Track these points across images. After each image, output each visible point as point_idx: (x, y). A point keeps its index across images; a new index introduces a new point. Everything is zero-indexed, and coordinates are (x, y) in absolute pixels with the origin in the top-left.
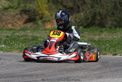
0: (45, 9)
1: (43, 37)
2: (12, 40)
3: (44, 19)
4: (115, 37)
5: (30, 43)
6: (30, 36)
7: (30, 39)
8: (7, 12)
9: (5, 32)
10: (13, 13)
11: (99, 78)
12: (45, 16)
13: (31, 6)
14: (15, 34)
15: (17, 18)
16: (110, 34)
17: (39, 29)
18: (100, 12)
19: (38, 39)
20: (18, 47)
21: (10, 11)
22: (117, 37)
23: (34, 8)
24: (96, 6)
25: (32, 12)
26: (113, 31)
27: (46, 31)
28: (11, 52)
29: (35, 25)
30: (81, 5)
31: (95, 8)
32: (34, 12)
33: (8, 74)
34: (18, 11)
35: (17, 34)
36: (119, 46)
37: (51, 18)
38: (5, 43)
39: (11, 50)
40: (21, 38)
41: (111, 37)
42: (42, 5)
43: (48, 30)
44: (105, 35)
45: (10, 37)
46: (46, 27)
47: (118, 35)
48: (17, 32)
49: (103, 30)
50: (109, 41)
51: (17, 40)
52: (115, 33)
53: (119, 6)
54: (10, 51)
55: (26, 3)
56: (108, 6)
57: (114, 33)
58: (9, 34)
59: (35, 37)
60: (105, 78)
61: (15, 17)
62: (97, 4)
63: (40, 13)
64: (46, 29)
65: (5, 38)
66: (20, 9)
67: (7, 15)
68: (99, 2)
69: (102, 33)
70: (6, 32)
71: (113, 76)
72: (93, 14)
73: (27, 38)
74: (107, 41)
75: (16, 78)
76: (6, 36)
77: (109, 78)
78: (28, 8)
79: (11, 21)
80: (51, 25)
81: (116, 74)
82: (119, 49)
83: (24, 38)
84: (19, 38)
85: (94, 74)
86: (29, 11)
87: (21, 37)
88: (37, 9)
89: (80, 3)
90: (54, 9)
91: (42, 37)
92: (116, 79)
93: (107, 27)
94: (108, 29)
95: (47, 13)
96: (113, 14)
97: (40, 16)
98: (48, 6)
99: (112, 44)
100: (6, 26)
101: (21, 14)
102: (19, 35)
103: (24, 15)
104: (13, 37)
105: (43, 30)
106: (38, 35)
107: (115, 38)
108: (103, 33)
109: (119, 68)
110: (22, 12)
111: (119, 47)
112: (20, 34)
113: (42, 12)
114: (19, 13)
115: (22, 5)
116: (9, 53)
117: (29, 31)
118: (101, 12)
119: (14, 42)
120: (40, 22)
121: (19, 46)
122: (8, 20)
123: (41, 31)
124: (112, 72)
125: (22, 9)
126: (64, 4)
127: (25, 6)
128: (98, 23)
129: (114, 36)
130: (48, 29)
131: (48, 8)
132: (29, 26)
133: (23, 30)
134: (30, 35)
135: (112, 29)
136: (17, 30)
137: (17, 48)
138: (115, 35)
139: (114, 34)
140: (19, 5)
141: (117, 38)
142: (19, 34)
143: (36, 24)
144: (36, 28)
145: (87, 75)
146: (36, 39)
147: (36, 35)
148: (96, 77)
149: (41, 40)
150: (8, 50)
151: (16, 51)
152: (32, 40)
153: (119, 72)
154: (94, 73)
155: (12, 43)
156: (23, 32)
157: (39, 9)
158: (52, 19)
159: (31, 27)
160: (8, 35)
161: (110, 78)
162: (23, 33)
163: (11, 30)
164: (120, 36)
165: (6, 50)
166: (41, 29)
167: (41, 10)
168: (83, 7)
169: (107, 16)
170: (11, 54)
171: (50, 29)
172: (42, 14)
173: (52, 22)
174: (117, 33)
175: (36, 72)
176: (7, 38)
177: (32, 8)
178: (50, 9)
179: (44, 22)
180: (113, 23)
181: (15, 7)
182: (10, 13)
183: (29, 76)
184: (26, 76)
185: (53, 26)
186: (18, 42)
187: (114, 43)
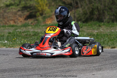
2: (15, 35)
3: (44, 15)
4: (112, 31)
5: (31, 39)
6: (31, 32)
7: (32, 35)
8: (9, 9)
9: (7, 29)
10: (14, 11)
12: (45, 12)
13: (32, 3)
14: (17, 30)
15: (18, 15)
16: (108, 28)
17: (40, 26)
19: (39, 35)
21: (12, 8)
23: (34, 5)
26: (110, 25)
27: (46, 27)
28: (14, 48)
29: (36, 22)
30: (80, 1)
31: (93, 4)
34: (18, 8)
35: (19, 30)
37: (51, 14)
38: (8, 39)
40: (22, 34)
41: (109, 31)
45: (13, 33)
47: (116, 29)
48: (19, 28)
49: (101, 25)
50: (107, 35)
51: (19, 37)
52: (113, 27)
53: (116, 1)
54: (13, 46)
56: (105, 1)
57: (111, 27)
58: (11, 30)
59: (36, 32)
60: (104, 70)
61: (16, 14)
64: (47, 24)
65: (7, 35)
66: (21, 6)
67: (9, 12)
69: (100, 27)
70: (9, 29)
71: (112, 68)
72: (91, 9)
73: (29, 34)
74: (105, 34)
75: (20, 72)
76: (8, 33)
78: (28, 5)
79: (13, 18)
80: (51, 20)
81: (115, 66)
83: (26, 34)
84: (21, 34)
85: (94, 67)
87: (23, 32)
90: (53, 6)
91: (43, 32)
92: (115, 71)
93: (104, 21)
94: (106, 23)
96: (111, 9)
97: (41, 12)
99: (110, 38)
100: (8, 23)
102: (21, 31)
104: (15, 33)
105: (43, 26)
106: (39, 31)
107: (113, 32)
108: (102, 28)
115: (23, 3)
116: (12, 49)
117: (30, 27)
118: (99, 8)
119: (17, 38)
120: (40, 18)
121: (21, 42)
122: (10, 17)
123: (42, 27)
124: (111, 64)
125: (23, 6)
127: (26, 3)
128: (96, 18)
129: (112, 29)
130: (49, 24)
131: (48, 5)
132: (30, 22)
133: (25, 26)
134: (31, 31)
135: (110, 23)
136: (19, 26)
137: (19, 44)
138: (113, 29)
139: (112, 28)
141: (115, 32)
142: (21, 30)
143: (37, 20)
144: (37, 24)
145: (88, 67)
146: (37, 34)
147: (37, 31)
148: (96, 69)
150: (10, 45)
151: (18, 46)
152: (33, 35)
154: (94, 66)
155: (14, 39)
156: (25, 28)
159: (32, 23)
160: (10, 31)
161: (109, 70)
162: (24, 29)
163: (13, 26)
168: (81, 3)
169: (104, 11)
170: (14, 49)
172: (42, 10)
173: (52, 18)
174: (115, 27)
176: (9, 35)
177: (32, 5)
178: (50, 6)
179: (44, 18)
180: (111, 17)
182: (11, 11)
183: (32, 70)
184: (29, 70)
185: (53, 22)
186: (20, 38)
187: (112, 37)
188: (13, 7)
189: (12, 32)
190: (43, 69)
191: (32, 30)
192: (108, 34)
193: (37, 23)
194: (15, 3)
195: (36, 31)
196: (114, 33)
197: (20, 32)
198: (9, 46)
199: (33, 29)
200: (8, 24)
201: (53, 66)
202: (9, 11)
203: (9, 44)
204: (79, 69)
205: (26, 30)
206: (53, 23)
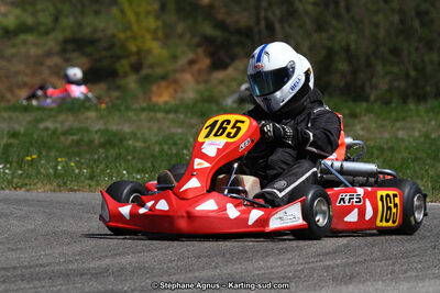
0: (148, 37)
1: (143, 134)
2: (32, 145)
3: (145, 71)
4: (401, 134)
5: (96, 157)
6: (96, 132)
7: (96, 142)
8: (14, 46)
9: (5, 119)
10: (33, 51)
11: (346, 283)
12: (150, 60)
13: (100, 23)
14: (42, 126)
15: (49, 67)
16: (384, 123)
17: (128, 109)
18: (348, 45)
19: (125, 143)
20: (51, 171)
21: (25, 42)
22: (410, 136)
23: (109, 32)
24: (334, 23)
25: (104, 44)
26: (394, 114)
27: (152, 114)
28: (27, 190)
29: (116, 94)
30: (281, 21)
31: (332, 31)
32: (111, 46)
33: (14, 268)
34: (51, 42)
35: (49, 124)
36: (417, 168)
37: (171, 67)
38: (8, 156)
39: (27, 181)
40: (62, 138)
41: (386, 135)
42: (138, 21)
43: (160, 110)
44: (367, 129)
45: (25, 135)
46: (155, 99)
47: (413, 129)
48: (50, 117)
49: (358, 110)
50: (381, 149)
51: (50, 148)
52: (404, 119)
53: (416, 24)
54: (24, 185)
55: (83, 13)
56: (377, 25)
57: (397, 120)
58: (21, 123)
59: (115, 134)
60: (365, 281)
61: (42, 64)
62: (338, 16)
63: (133, 48)
64: (154, 105)
65: (4, 141)
66: (59, 36)
67: (13, 56)
68: (343, 11)
69: (356, 121)
70: (10, 118)
71: (392, 272)
72: (323, 52)
73: (86, 139)
74: (372, 148)
75: (47, 283)
76: (8, 132)
77: (380, 283)
78: (87, 30)
79: (27, 79)
80: (171, 90)
81: (404, 268)
82: (418, 178)
83: (75, 137)
84: (58, 138)
85: (326, 268)
86: (92, 42)
87: (65, 133)
88: (122, 36)
89: (277, 12)
90: (181, 36)
91: (139, 135)
92: (405, 286)
93: (372, 97)
94: (376, 106)
95: (156, 49)
96: (395, 52)
97: (134, 59)
98: (160, 23)
99: (391, 160)
100: (8, 96)
101: (63, 51)
102: (56, 129)
103: (75, 55)
104: (35, 136)
105: (143, 110)
106: (127, 129)
107: (403, 140)
108: (361, 122)
109: (417, 245)
110: (69, 47)
111: (415, 171)
112: (62, 123)
113: (138, 47)
114: (57, 48)
115: (68, 21)
116: (21, 193)
117: (92, 114)
118: (353, 47)
119: (40, 153)
120: (131, 82)
121: (55, 168)
122: (17, 73)
123: (136, 115)
124: (391, 259)
125: (68, 33)
126: (220, 16)
127: (80, 25)
128: (342, 84)
129: (398, 129)
130: (162, 107)
131: (160, 34)
133: (73, 108)
134: (97, 128)
135: (393, 105)
136: (51, 110)
137: (48, 176)
138: (403, 128)
139: (398, 125)
140: (56, 19)
141: (411, 139)
142: (58, 126)
143: (119, 88)
144: (118, 102)
145: (303, 270)
146: (117, 141)
147: (120, 127)
148: (335, 279)
149: (135, 147)
150: (15, 180)
151: (45, 185)
152: (102, 145)
153: (417, 259)
154: (327, 263)
155: (29, 158)
156: (71, 118)
157: (129, 33)
158: (175, 71)
160: (17, 127)
161: (384, 281)
162: (69, 121)
164: (420, 131)
165: (10, 183)
166: (136, 106)
167: (134, 38)
168: (287, 29)
169: (373, 60)
170: (28, 195)
171: (167, 107)
172: (139, 52)
173: (176, 82)
174: (409, 120)
175: (118, 260)
176: (11, 141)
177: (103, 31)
178: (167, 36)
179: (146, 81)
180: (396, 84)
181: (43, 28)
182: (23, 50)
183: (92, 275)
184: (82, 275)
185: (179, 95)
186: (53, 154)
187: (399, 157)
188: (30, 38)
189: (22, 131)
190: (133, 272)
191: (99, 126)
192: (385, 147)
193: (118, 98)
194: (39, 24)
195: (114, 128)
196: (407, 143)
197: (55, 132)
198: (12, 182)
199: (102, 122)
200: (8, 101)
201: (175, 263)
202: (13, 51)
203: (9, 177)
204: (270, 274)
205: (76, 125)
206: (178, 102)
